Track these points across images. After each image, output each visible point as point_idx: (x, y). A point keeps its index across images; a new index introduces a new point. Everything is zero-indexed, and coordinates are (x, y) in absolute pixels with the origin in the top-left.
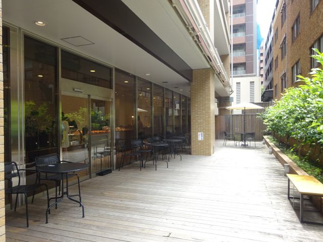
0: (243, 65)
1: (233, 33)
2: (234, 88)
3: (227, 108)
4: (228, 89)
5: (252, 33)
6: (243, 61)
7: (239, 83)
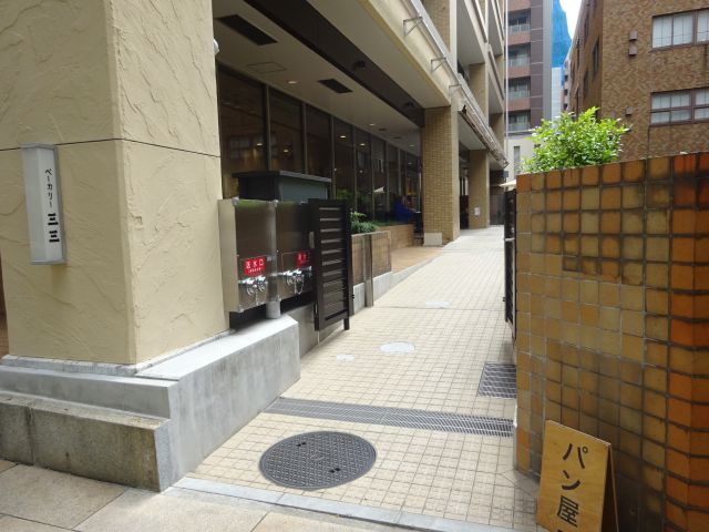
0: (527, 112)
1: (510, 58)
2: (510, 157)
3: (501, 185)
4: (501, 163)
5: (541, 60)
6: (525, 107)
7: (518, 147)
